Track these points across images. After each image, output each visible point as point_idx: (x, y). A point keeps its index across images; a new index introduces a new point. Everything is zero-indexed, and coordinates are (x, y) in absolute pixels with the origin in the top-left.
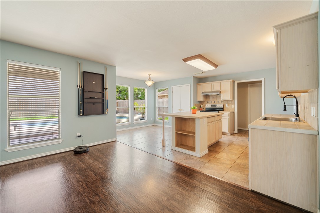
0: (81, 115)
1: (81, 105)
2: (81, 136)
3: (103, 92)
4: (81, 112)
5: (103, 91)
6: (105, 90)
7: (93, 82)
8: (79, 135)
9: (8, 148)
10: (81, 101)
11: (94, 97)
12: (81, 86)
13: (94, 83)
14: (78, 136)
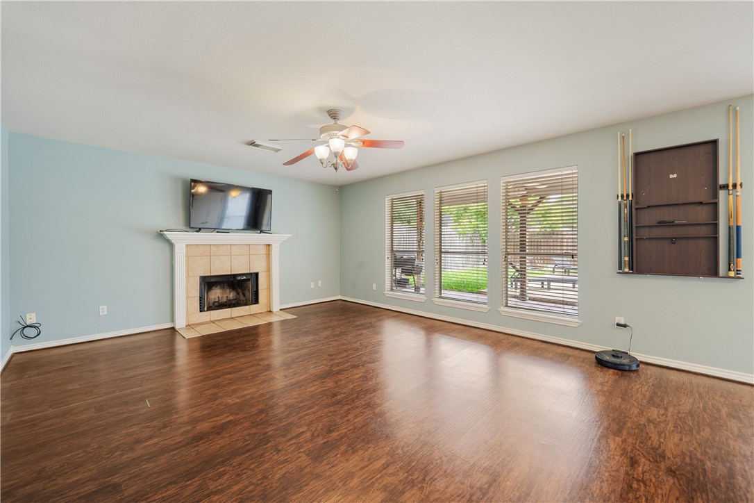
0: (627, 270)
1: (626, 244)
2: (625, 326)
3: (714, 201)
4: (627, 263)
5: (716, 196)
6: (722, 193)
7: (671, 176)
8: (622, 322)
9: (503, 309)
10: (626, 233)
11: (673, 222)
12: (628, 196)
13: (675, 176)
14: (618, 325)
